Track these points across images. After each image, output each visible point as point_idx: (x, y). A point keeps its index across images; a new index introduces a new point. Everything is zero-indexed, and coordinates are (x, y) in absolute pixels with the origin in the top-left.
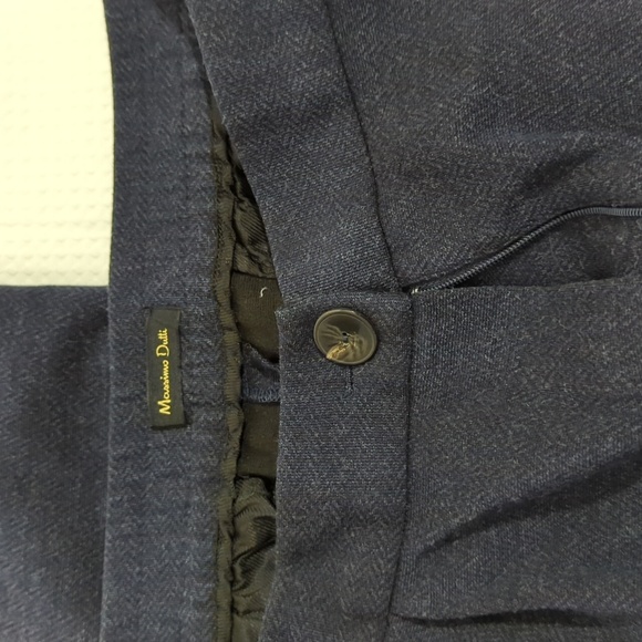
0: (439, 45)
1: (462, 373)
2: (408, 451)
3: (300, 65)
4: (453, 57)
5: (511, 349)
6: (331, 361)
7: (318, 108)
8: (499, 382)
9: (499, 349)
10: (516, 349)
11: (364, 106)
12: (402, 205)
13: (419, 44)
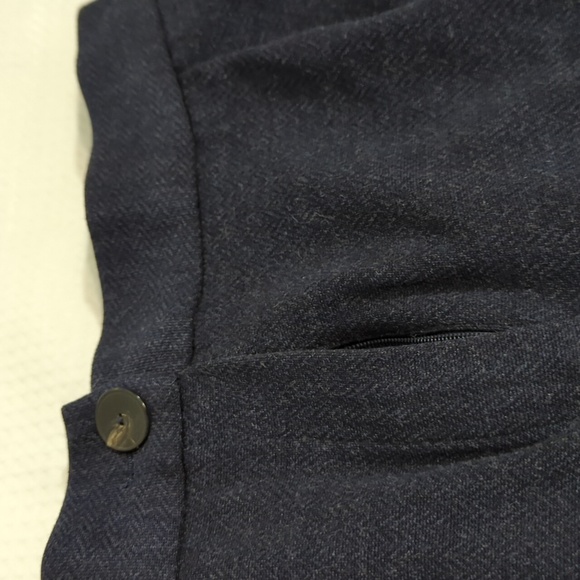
0: (274, 175)
1: (233, 444)
2: (182, 528)
3: (159, 180)
4: (285, 186)
5: (275, 414)
6: (109, 448)
7: (167, 218)
8: (272, 448)
9: (263, 415)
10: (279, 413)
11: (208, 225)
12: (217, 311)
13: (258, 174)
